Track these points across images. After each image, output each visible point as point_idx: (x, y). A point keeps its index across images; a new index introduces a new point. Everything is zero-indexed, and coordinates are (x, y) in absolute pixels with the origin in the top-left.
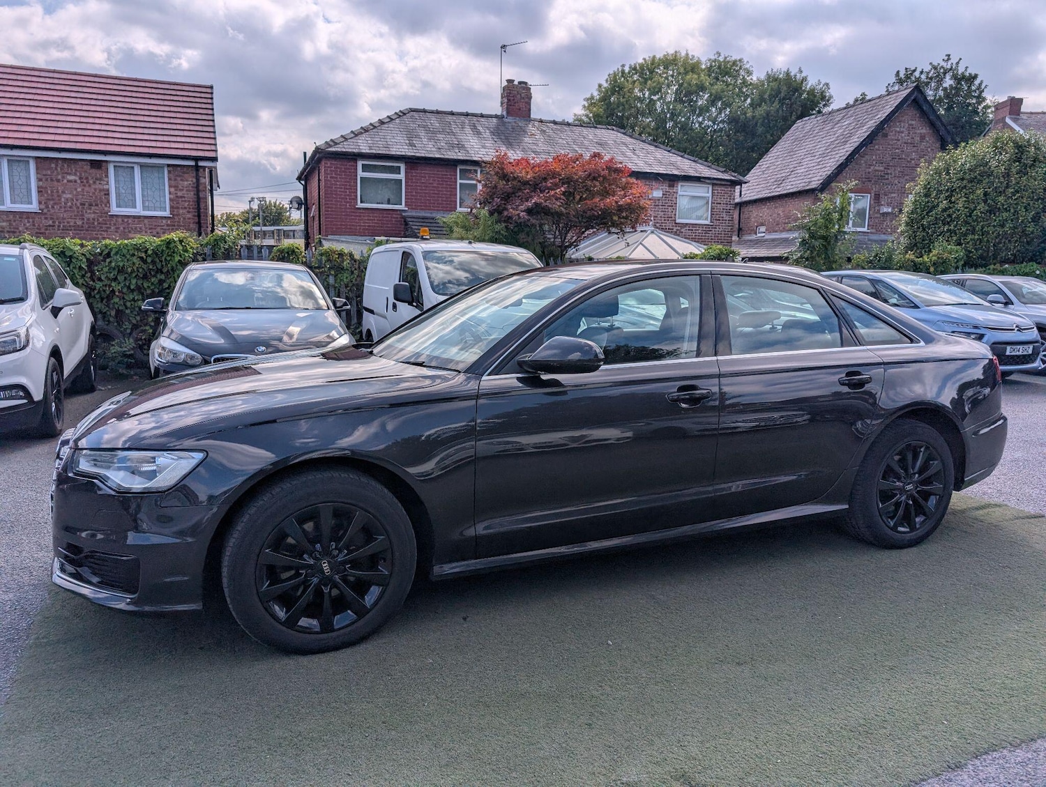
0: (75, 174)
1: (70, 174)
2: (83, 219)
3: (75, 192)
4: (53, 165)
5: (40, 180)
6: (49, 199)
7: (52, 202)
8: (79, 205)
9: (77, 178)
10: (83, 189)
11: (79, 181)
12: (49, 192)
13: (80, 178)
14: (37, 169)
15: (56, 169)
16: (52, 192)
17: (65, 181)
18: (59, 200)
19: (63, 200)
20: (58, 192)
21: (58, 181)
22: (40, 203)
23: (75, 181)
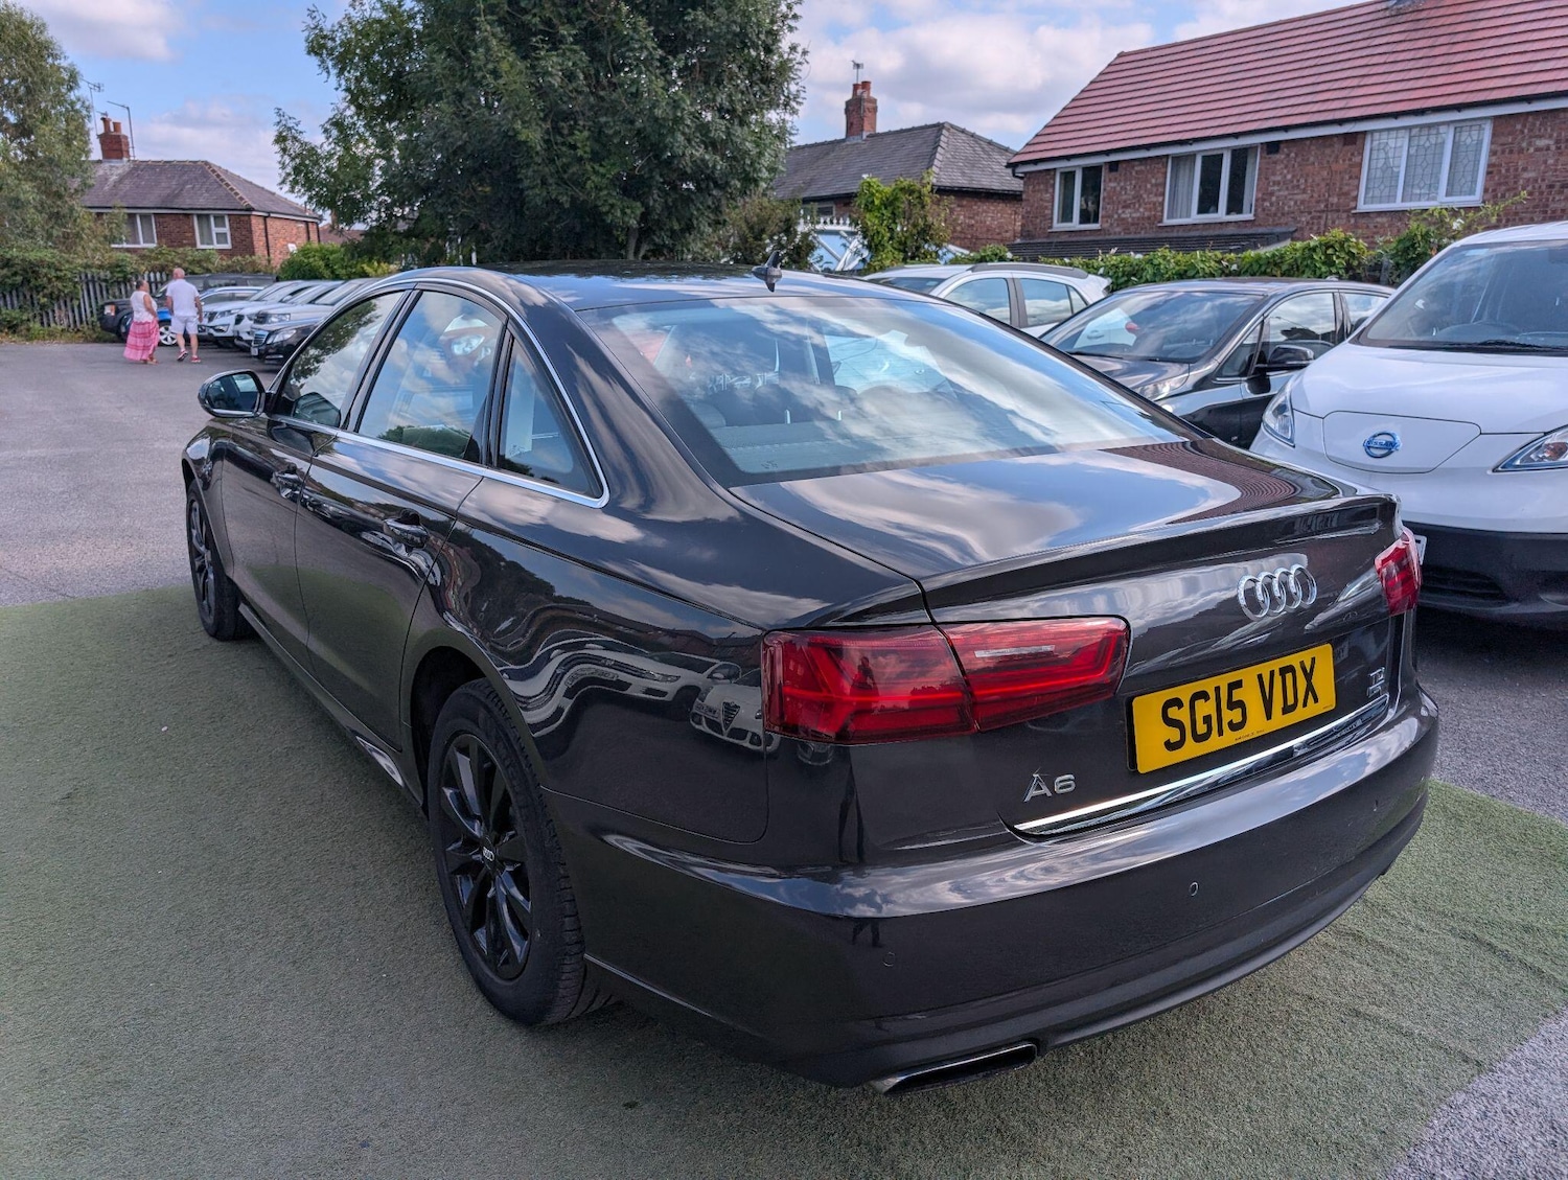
0: (1551, 137)
1: (1540, 137)
2: (1546, 212)
3: (1542, 168)
4: (1519, 127)
5: (1493, 153)
6: (1500, 184)
7: (1503, 188)
8: (1544, 187)
9: (1551, 142)
10: (1557, 160)
11: (1553, 148)
12: (1503, 171)
13: (1557, 142)
14: (1494, 135)
15: (1522, 132)
16: (1508, 170)
17: (1532, 150)
18: (1515, 183)
19: (1521, 182)
20: (1516, 170)
21: (1521, 151)
22: (1486, 191)
23: (1548, 148)
